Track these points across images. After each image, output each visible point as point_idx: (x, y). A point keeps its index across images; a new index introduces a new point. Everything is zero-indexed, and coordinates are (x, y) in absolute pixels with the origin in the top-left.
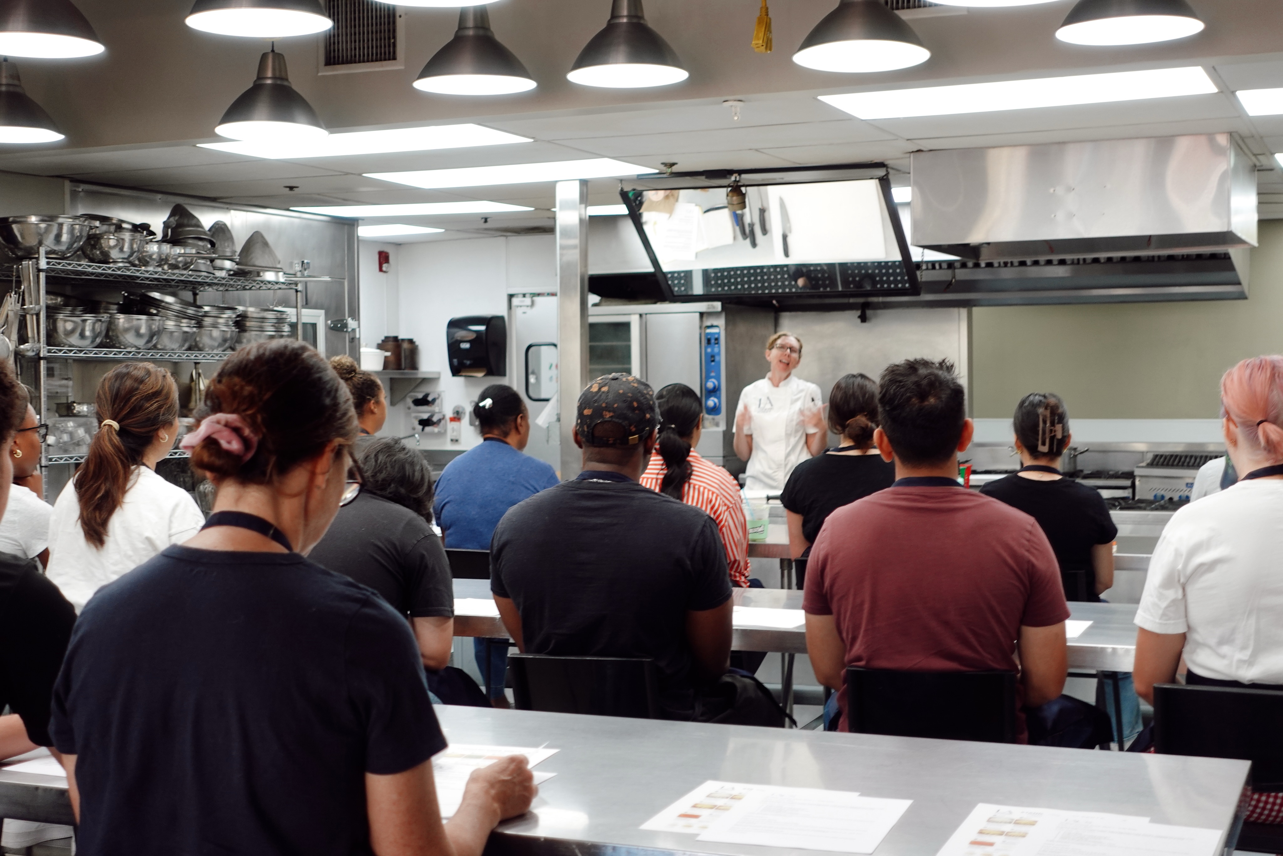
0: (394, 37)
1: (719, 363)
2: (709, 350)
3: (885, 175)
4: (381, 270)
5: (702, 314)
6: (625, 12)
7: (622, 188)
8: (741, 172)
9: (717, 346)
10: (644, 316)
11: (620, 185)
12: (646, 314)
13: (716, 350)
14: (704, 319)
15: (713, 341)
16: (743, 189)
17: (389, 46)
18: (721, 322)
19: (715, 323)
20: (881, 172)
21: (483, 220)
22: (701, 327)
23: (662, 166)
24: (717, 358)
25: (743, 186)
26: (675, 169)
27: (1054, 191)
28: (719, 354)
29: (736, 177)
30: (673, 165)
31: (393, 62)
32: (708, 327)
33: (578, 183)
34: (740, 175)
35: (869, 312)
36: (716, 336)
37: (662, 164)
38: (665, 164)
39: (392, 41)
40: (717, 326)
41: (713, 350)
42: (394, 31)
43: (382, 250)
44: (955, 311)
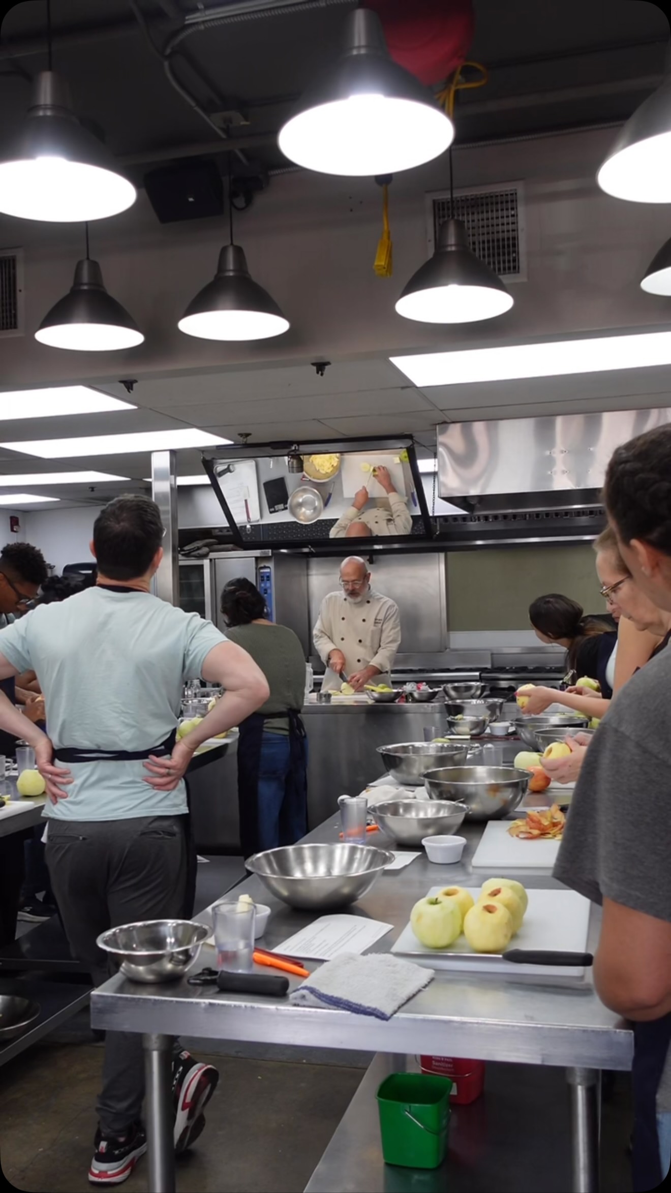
0: (15, 309)
1: (271, 594)
2: (263, 585)
3: (411, 445)
4: (12, 530)
5: (257, 558)
6: (231, 266)
7: (204, 458)
8: (300, 443)
9: (268, 582)
10: (213, 560)
11: (202, 455)
12: (215, 559)
13: (268, 585)
14: (259, 561)
15: (265, 578)
16: (301, 457)
17: (11, 317)
18: (271, 565)
19: (267, 565)
20: (409, 443)
21: (91, 489)
22: (256, 568)
23: (239, 437)
24: (269, 591)
25: (301, 455)
26: (250, 440)
27: (550, 453)
28: (270, 588)
29: (295, 447)
30: (248, 435)
31: (13, 330)
32: (262, 568)
33: (168, 454)
34: (298, 445)
35: (374, 557)
36: (268, 574)
37: (239, 434)
38: (241, 435)
39: (13, 312)
40: (269, 567)
41: (265, 585)
42: (15, 304)
43: (13, 515)
44: (436, 554)
